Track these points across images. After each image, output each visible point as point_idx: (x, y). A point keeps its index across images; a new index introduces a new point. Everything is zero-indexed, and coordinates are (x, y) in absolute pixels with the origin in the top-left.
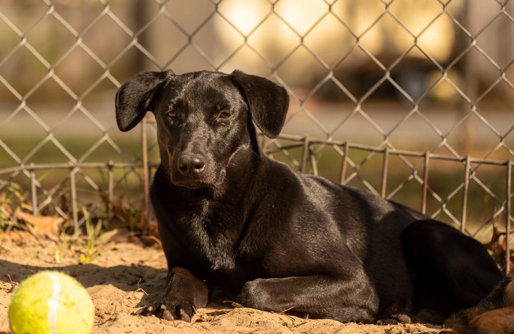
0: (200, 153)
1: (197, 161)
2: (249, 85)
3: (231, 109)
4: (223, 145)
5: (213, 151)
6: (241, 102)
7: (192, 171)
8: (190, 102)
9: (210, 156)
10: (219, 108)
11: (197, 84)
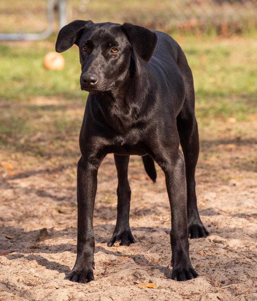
0: (95, 73)
1: (92, 78)
2: (133, 32)
3: (119, 47)
4: (112, 69)
5: (104, 73)
6: (127, 43)
7: (89, 84)
8: (94, 41)
9: (102, 75)
10: (110, 45)
11: (101, 31)
